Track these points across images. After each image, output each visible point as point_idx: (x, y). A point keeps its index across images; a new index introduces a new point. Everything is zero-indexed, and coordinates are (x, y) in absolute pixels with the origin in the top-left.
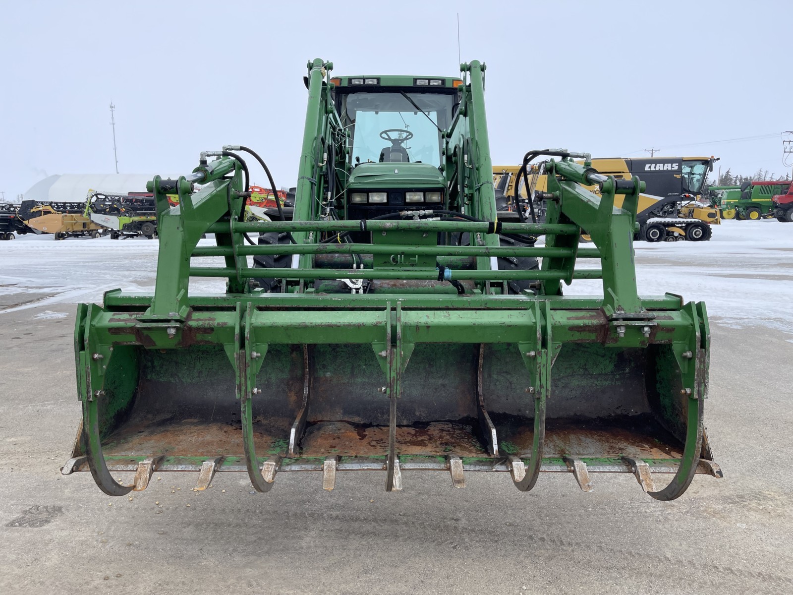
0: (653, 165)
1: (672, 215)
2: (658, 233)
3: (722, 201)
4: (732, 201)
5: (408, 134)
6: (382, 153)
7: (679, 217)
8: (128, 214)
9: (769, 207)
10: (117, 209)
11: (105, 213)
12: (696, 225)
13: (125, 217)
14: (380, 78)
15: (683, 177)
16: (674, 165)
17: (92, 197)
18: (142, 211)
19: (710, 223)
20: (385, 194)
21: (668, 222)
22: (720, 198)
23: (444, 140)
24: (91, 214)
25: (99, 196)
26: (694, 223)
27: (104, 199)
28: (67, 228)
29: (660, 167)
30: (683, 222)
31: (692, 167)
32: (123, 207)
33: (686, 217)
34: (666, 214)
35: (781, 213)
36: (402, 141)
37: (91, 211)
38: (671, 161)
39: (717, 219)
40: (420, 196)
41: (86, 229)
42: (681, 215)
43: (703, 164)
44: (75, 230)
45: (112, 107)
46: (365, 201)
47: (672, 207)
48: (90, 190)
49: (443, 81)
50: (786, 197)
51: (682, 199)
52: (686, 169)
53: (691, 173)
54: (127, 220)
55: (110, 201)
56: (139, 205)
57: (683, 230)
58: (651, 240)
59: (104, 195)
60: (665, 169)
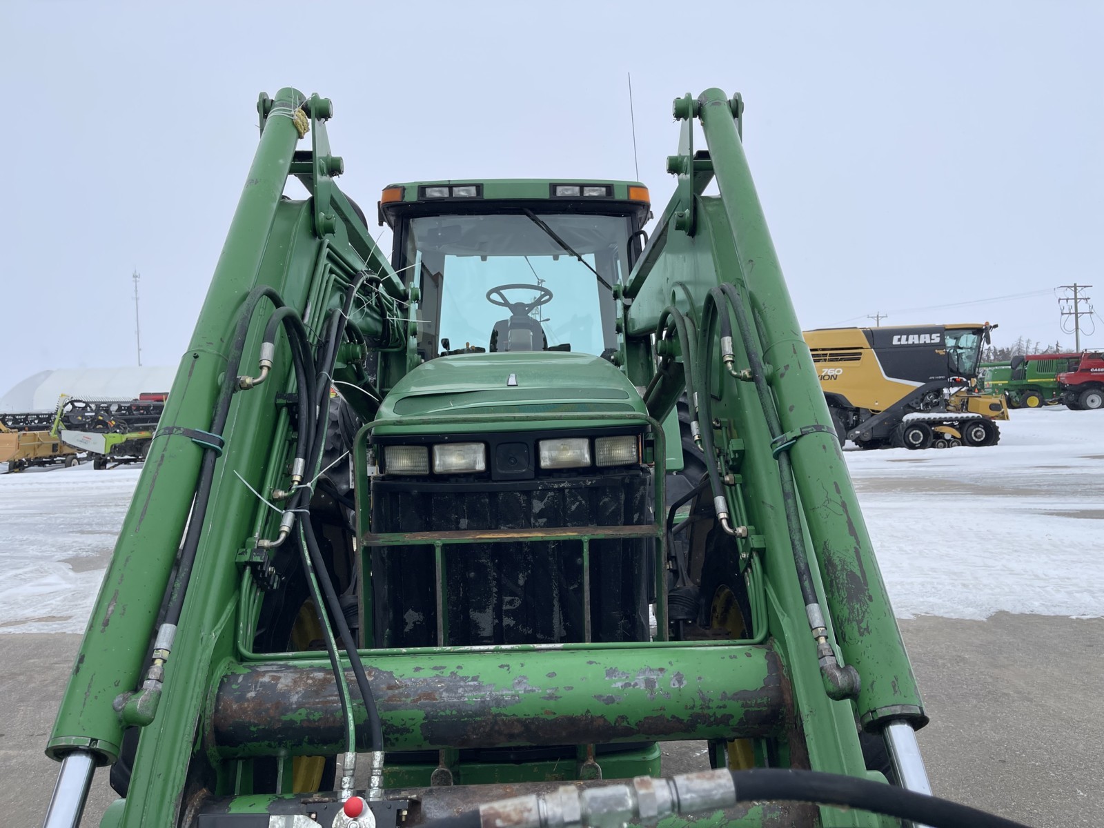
0: (904, 337)
1: (937, 408)
2: (922, 435)
3: (985, 383)
4: (1000, 383)
5: (543, 293)
6: (494, 330)
7: (949, 411)
8: (120, 429)
9: (1052, 389)
10: (103, 423)
11: (84, 430)
12: (975, 422)
13: (115, 434)
14: (482, 184)
15: (948, 354)
16: (934, 336)
17: (64, 406)
18: (147, 423)
19: (993, 418)
20: (480, 448)
21: (934, 418)
22: (981, 378)
23: (619, 303)
24: (62, 432)
25: (76, 404)
26: (973, 419)
27: (84, 408)
28: (25, 453)
29: (914, 339)
30: (956, 419)
31: (957, 339)
32: (113, 420)
33: (958, 410)
34: (928, 407)
35: (1072, 397)
36: (531, 306)
37: (62, 426)
38: (930, 331)
39: (1003, 413)
40: (580, 449)
41: (58, 453)
42: (950, 408)
43: (974, 334)
44: (39, 455)
45: (135, 277)
46: (421, 467)
47: (937, 397)
48: (62, 395)
49: (609, 187)
50: (1075, 375)
51: (951, 385)
52: (950, 342)
53: (957, 347)
54: (118, 438)
55: (92, 411)
56: (142, 414)
57: (957, 429)
58: (912, 447)
59: (84, 402)
60: (922, 342)
